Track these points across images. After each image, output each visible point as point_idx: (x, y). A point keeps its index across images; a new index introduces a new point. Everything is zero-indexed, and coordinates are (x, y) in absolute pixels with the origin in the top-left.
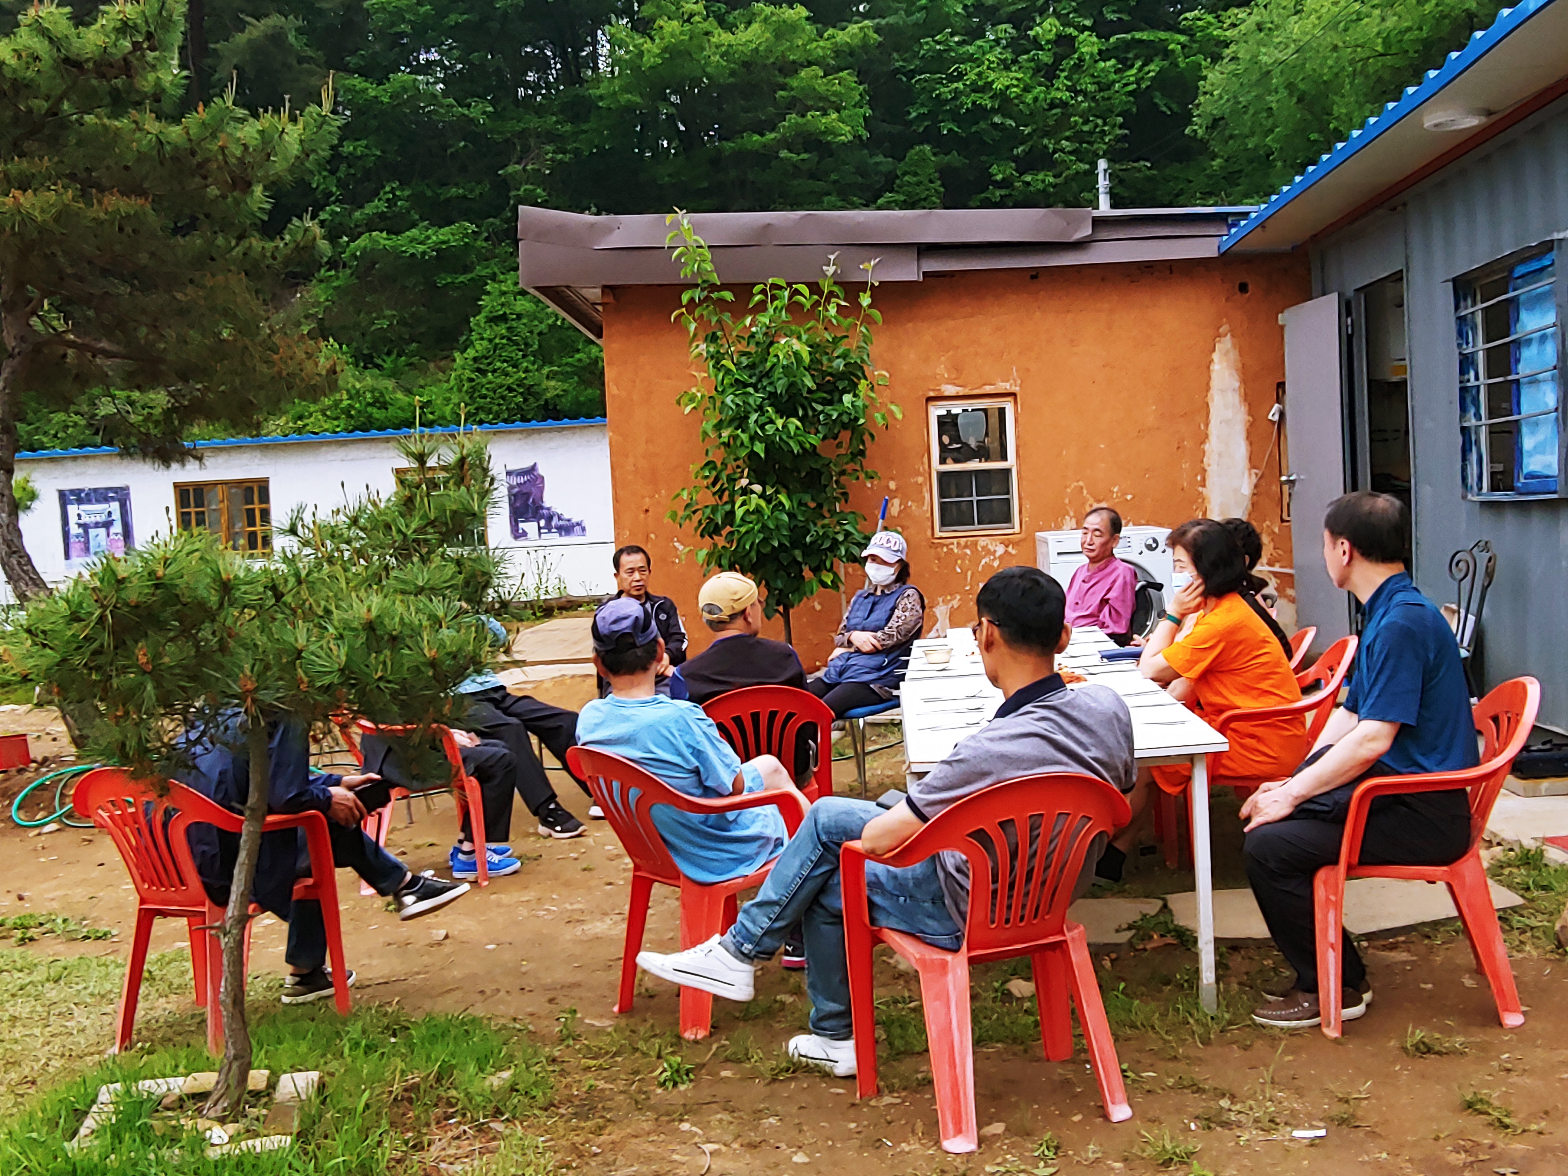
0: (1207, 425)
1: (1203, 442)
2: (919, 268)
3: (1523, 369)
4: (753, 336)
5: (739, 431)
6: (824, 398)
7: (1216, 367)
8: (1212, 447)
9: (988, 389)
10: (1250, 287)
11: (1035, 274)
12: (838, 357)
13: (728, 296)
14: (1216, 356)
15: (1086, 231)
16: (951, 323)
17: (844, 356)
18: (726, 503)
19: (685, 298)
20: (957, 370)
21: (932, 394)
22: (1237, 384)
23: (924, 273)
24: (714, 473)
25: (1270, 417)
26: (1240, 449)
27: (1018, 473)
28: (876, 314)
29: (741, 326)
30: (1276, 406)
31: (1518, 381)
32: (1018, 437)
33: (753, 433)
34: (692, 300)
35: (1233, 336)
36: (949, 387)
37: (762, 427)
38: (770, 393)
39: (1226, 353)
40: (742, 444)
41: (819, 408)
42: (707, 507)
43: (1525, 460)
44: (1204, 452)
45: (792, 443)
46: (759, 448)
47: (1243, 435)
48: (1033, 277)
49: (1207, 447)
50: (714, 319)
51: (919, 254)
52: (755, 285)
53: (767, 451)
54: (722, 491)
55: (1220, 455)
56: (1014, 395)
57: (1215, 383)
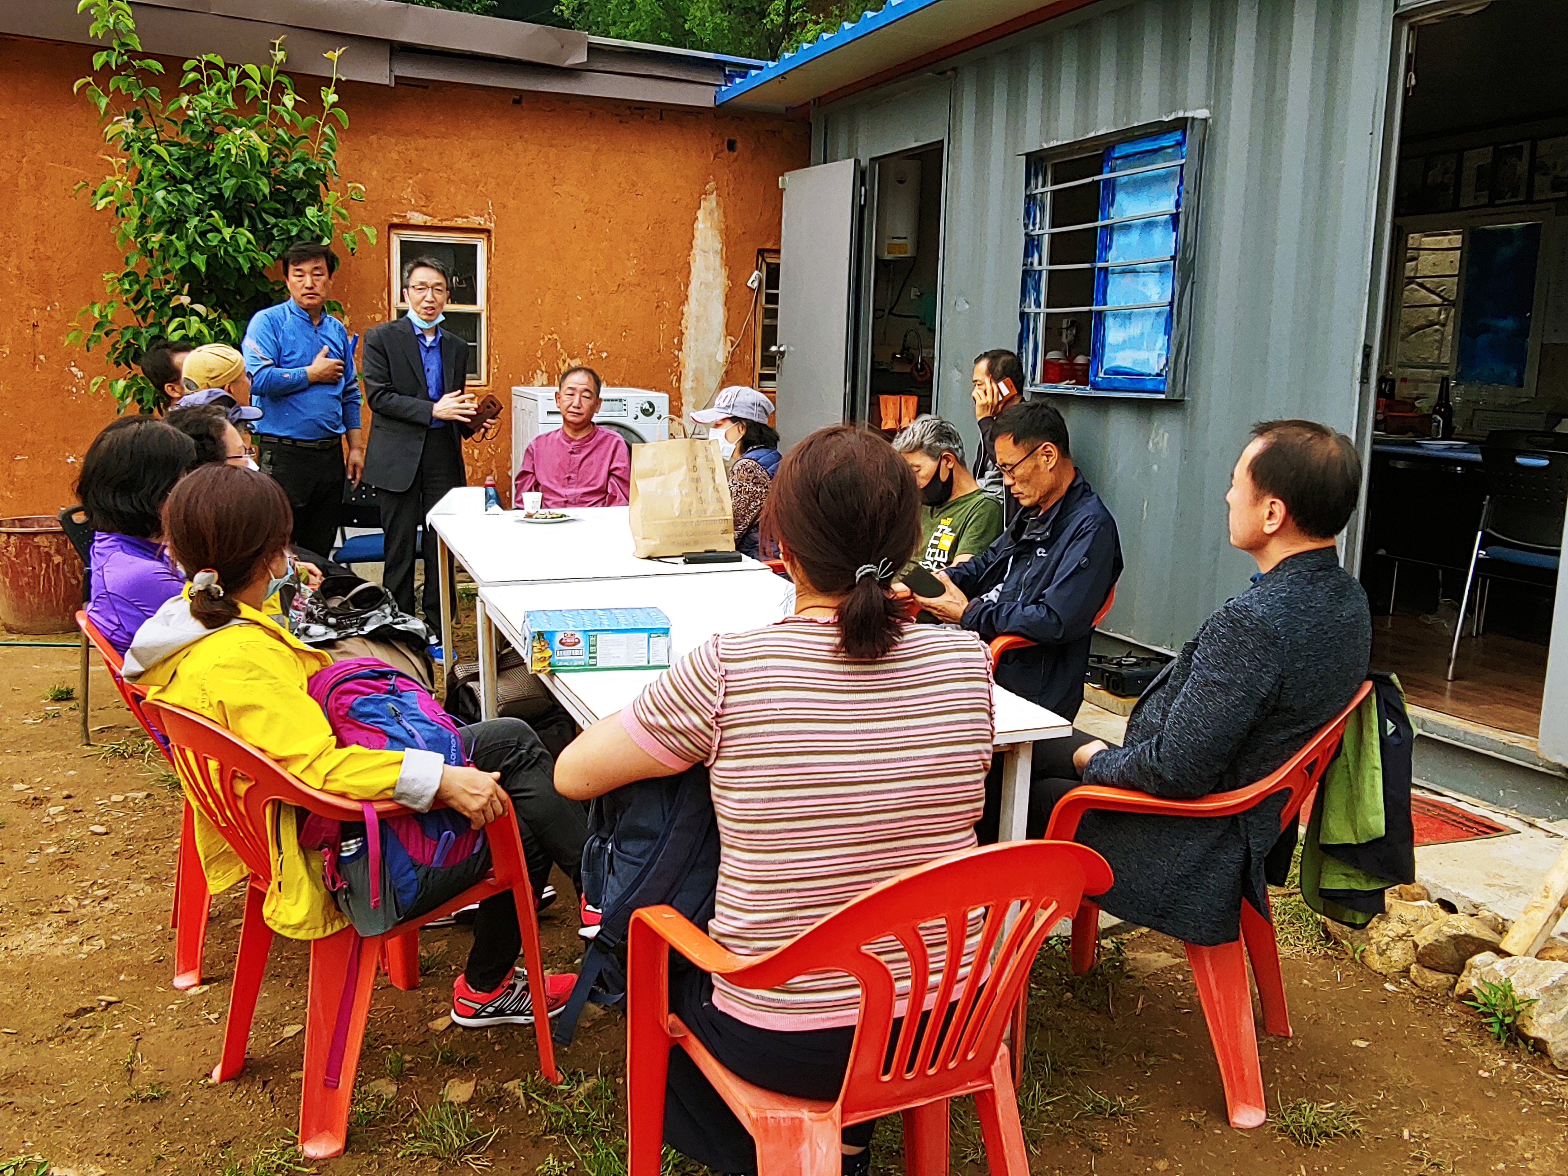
0: (687, 286)
1: (682, 303)
2: (391, 71)
3: (1115, 258)
4: (189, 121)
5: (174, 237)
6: (277, 210)
7: (700, 225)
8: (691, 309)
9: (460, 222)
10: (739, 145)
11: (519, 98)
12: (296, 161)
13: (156, 66)
14: (700, 214)
15: (580, 57)
16: (422, 142)
17: (303, 161)
18: (151, 325)
19: (99, 60)
20: (427, 197)
21: (396, 220)
22: (719, 246)
23: (396, 77)
24: (136, 287)
25: (749, 284)
26: (718, 314)
27: (489, 318)
28: (342, 114)
29: (173, 107)
30: (756, 272)
31: (1107, 268)
32: (489, 279)
33: (191, 240)
34: (107, 64)
35: (718, 195)
36: (416, 214)
37: (203, 234)
38: (211, 195)
39: (711, 212)
40: (176, 254)
41: (272, 220)
42: (127, 328)
43: (1108, 354)
44: (683, 314)
45: (241, 260)
46: (200, 261)
47: (722, 299)
48: (517, 102)
49: (685, 309)
50: (137, 94)
51: (391, 55)
52: (187, 59)
53: (208, 264)
54: (146, 309)
55: (698, 319)
56: (488, 231)
57: (698, 242)
